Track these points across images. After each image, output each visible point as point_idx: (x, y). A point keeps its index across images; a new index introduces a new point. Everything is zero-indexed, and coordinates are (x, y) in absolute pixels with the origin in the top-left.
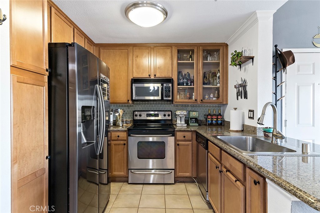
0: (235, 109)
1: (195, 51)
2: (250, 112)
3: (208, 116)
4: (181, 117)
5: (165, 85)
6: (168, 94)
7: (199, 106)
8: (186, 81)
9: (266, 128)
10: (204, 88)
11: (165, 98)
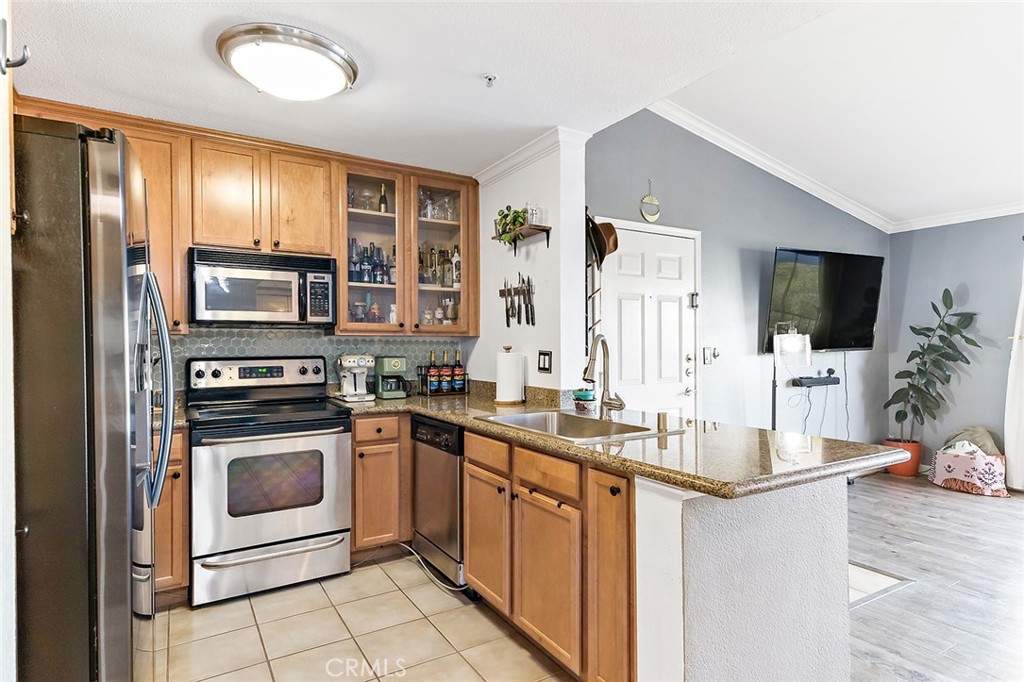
0: (508, 349)
1: (398, 185)
2: (542, 357)
3: (428, 368)
4: (355, 375)
5: (310, 277)
6: (320, 306)
7: (410, 342)
8: (370, 267)
9: (580, 390)
10: (422, 293)
11: (311, 319)
